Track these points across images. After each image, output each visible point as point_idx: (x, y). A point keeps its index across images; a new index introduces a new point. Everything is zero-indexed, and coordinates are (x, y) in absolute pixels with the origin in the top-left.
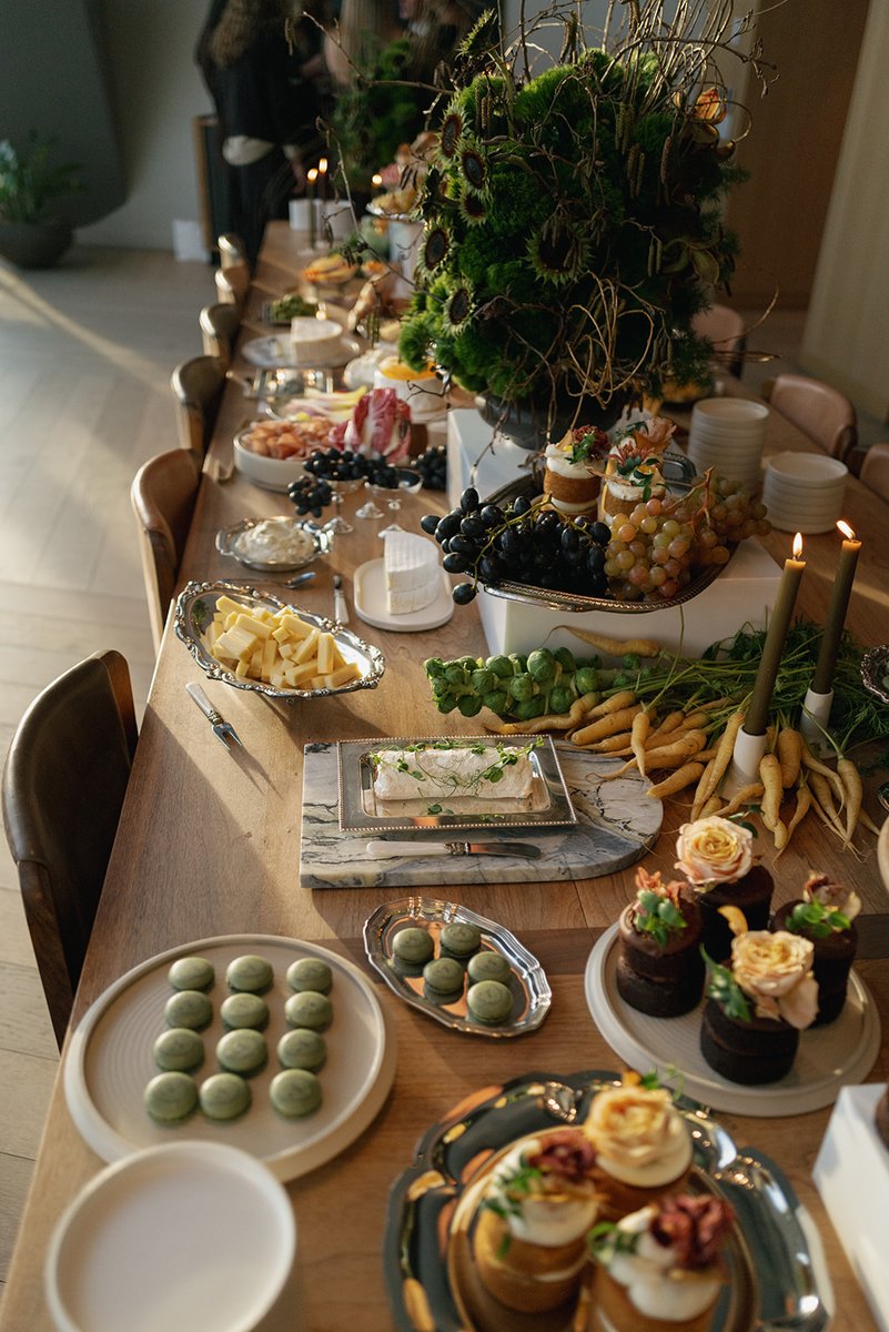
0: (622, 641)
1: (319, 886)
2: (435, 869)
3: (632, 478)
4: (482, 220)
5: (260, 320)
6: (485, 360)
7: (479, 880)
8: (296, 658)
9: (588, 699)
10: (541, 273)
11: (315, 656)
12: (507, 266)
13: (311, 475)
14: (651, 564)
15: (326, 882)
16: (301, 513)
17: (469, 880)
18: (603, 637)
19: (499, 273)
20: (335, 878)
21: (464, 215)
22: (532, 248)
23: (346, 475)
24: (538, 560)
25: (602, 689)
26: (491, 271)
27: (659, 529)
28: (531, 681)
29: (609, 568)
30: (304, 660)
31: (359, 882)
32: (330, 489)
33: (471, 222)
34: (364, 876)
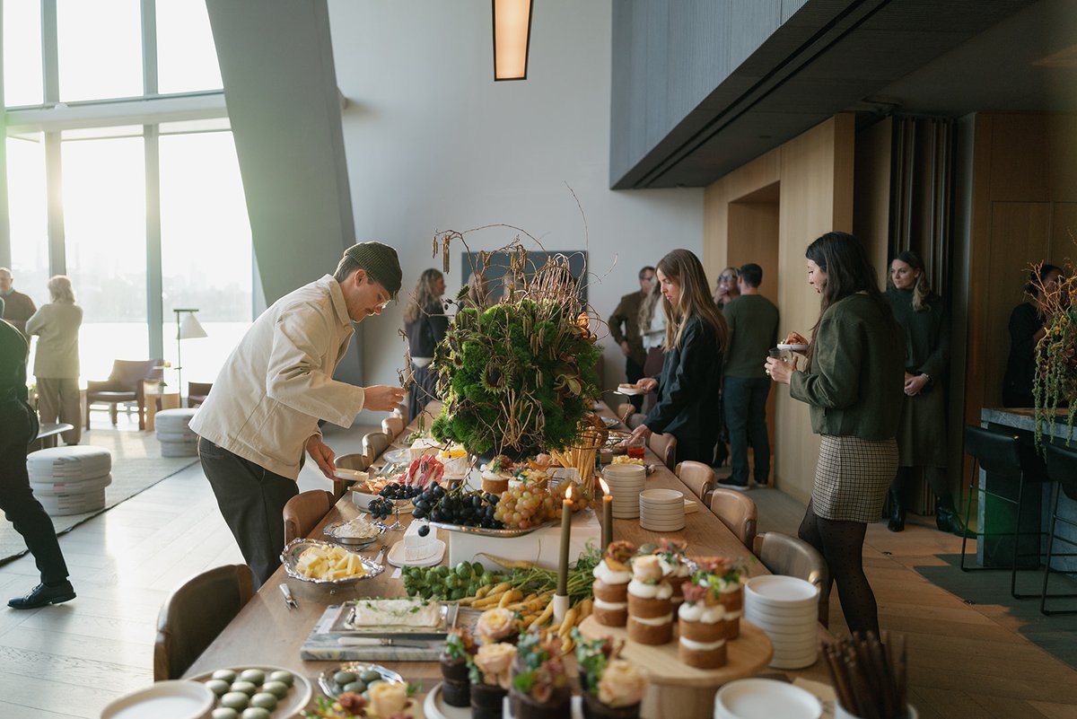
0: (513, 562)
1: (309, 658)
2: (371, 650)
3: (519, 478)
4: (462, 367)
5: (402, 443)
6: (466, 433)
7: (394, 659)
8: (336, 567)
9: (486, 588)
10: (488, 389)
11: (346, 567)
12: (472, 386)
13: (382, 498)
14: (515, 511)
15: (313, 656)
16: (375, 518)
17: (388, 659)
18: (502, 559)
19: (469, 389)
20: (318, 653)
21: (455, 365)
22: (483, 377)
23: (401, 497)
24: (461, 513)
25: (494, 583)
26: (465, 388)
27: (522, 496)
28: (456, 578)
29: (496, 516)
30: (340, 568)
31: (330, 656)
32: (392, 505)
33: (457, 368)
34: (333, 653)
